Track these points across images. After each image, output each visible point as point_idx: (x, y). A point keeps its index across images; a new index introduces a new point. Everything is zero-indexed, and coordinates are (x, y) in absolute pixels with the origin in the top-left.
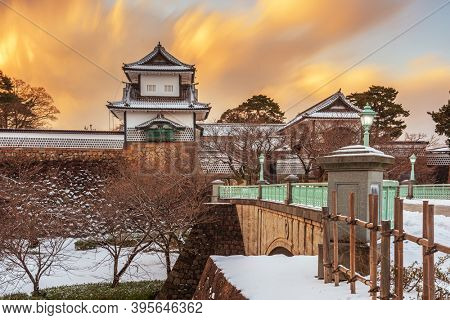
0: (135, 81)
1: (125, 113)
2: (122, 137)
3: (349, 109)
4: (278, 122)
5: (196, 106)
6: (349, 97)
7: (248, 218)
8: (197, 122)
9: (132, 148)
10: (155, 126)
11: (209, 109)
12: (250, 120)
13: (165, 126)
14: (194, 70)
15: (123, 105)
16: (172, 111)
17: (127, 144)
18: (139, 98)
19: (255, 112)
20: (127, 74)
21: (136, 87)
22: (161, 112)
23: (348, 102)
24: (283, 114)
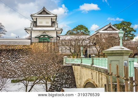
0: (35, 20)
1: (31, 32)
2: (30, 41)
3: (114, 30)
4: (88, 35)
5: (57, 29)
6: (114, 25)
7: (77, 71)
8: (58, 35)
9: (33, 44)
10: (42, 37)
11: (62, 30)
12: (77, 34)
13: (46, 37)
14: (56, 16)
15: (30, 29)
16: (48, 31)
17: (31, 43)
18: (36, 26)
19: (79, 31)
20: (32, 18)
21: (35, 22)
22: (45, 31)
23: (113, 27)
24: (89, 32)
